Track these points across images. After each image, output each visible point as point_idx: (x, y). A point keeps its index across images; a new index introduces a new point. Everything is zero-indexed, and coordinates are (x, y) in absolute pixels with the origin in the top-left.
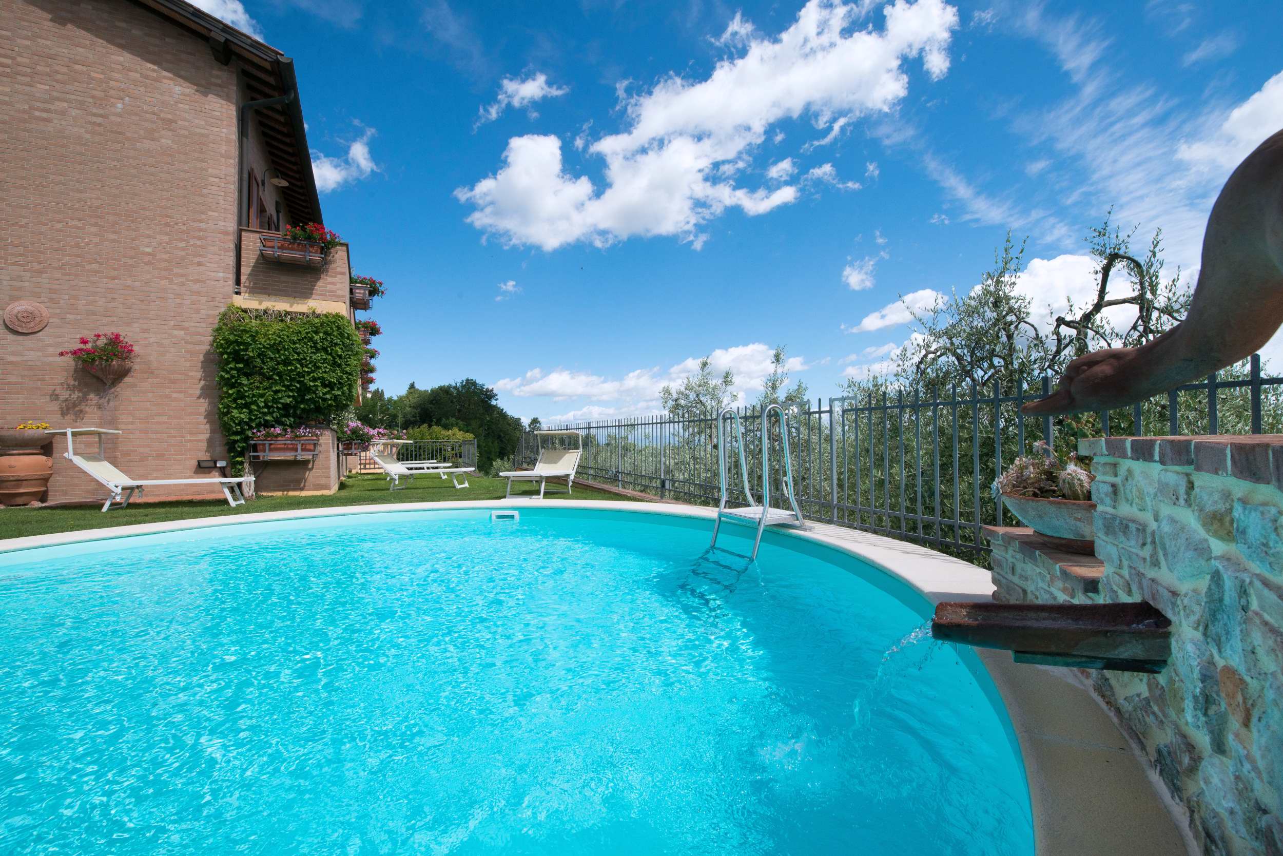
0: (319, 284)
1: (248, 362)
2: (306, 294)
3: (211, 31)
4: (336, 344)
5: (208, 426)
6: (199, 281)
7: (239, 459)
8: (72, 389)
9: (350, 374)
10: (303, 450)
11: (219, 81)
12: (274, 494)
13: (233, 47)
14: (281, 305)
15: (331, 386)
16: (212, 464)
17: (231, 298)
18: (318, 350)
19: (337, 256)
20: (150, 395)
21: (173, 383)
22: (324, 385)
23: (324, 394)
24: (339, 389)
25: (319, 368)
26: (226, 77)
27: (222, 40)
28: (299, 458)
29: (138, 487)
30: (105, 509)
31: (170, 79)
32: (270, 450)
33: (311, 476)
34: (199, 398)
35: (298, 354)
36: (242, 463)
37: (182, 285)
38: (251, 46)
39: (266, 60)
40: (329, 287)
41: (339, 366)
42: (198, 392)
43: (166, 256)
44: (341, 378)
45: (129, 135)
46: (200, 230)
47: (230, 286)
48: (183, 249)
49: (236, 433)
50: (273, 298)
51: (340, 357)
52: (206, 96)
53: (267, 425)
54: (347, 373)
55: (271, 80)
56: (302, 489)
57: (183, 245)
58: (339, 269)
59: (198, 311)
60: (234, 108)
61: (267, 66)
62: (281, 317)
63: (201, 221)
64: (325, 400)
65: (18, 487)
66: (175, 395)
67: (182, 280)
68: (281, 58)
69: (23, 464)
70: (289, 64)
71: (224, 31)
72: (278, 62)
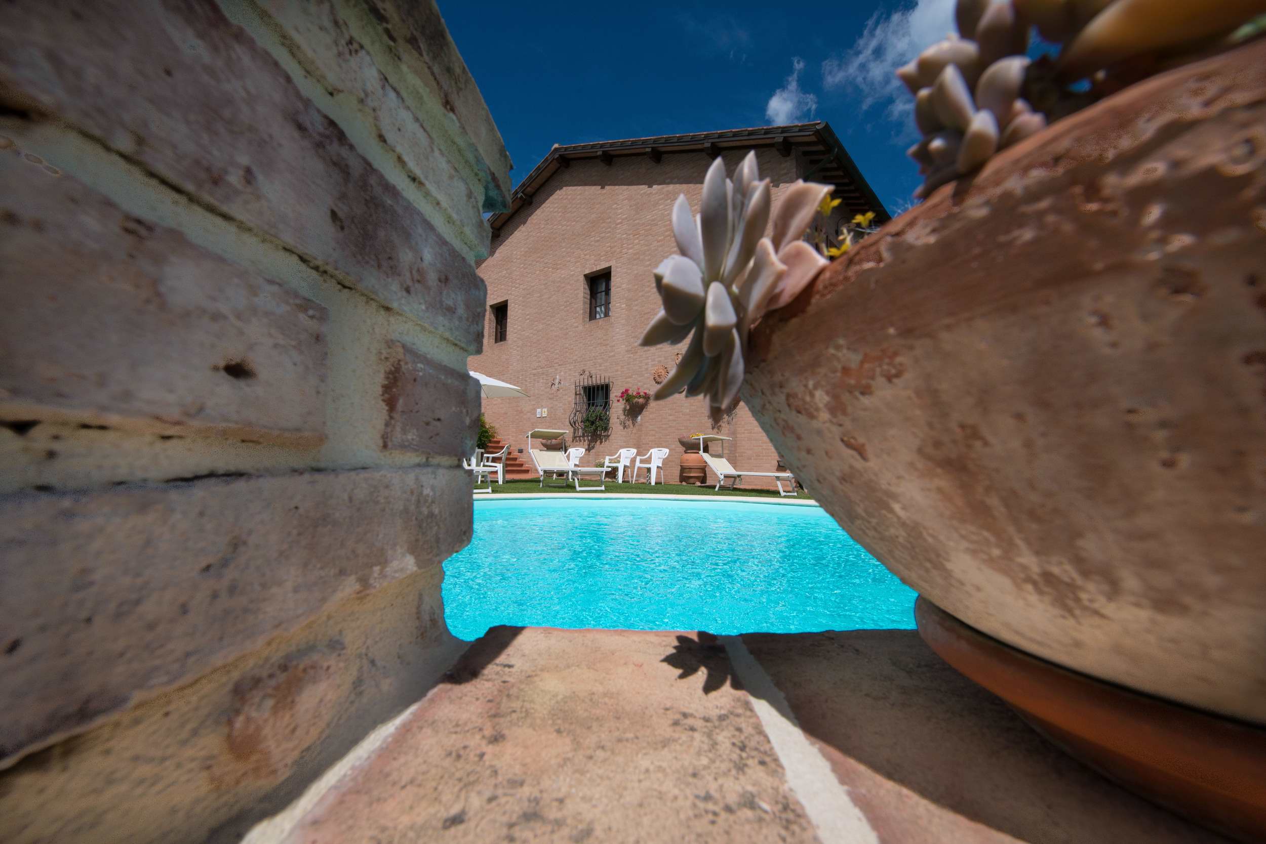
3: (774, 138)
11: (785, 171)
13: (792, 140)
26: (789, 164)
27: (781, 140)
29: (739, 476)
30: (717, 489)
38: (800, 131)
39: (809, 135)
52: (778, 187)
55: (821, 148)
61: (813, 139)
68: (818, 127)
69: (691, 458)
70: (827, 127)
71: (782, 132)
72: (818, 131)
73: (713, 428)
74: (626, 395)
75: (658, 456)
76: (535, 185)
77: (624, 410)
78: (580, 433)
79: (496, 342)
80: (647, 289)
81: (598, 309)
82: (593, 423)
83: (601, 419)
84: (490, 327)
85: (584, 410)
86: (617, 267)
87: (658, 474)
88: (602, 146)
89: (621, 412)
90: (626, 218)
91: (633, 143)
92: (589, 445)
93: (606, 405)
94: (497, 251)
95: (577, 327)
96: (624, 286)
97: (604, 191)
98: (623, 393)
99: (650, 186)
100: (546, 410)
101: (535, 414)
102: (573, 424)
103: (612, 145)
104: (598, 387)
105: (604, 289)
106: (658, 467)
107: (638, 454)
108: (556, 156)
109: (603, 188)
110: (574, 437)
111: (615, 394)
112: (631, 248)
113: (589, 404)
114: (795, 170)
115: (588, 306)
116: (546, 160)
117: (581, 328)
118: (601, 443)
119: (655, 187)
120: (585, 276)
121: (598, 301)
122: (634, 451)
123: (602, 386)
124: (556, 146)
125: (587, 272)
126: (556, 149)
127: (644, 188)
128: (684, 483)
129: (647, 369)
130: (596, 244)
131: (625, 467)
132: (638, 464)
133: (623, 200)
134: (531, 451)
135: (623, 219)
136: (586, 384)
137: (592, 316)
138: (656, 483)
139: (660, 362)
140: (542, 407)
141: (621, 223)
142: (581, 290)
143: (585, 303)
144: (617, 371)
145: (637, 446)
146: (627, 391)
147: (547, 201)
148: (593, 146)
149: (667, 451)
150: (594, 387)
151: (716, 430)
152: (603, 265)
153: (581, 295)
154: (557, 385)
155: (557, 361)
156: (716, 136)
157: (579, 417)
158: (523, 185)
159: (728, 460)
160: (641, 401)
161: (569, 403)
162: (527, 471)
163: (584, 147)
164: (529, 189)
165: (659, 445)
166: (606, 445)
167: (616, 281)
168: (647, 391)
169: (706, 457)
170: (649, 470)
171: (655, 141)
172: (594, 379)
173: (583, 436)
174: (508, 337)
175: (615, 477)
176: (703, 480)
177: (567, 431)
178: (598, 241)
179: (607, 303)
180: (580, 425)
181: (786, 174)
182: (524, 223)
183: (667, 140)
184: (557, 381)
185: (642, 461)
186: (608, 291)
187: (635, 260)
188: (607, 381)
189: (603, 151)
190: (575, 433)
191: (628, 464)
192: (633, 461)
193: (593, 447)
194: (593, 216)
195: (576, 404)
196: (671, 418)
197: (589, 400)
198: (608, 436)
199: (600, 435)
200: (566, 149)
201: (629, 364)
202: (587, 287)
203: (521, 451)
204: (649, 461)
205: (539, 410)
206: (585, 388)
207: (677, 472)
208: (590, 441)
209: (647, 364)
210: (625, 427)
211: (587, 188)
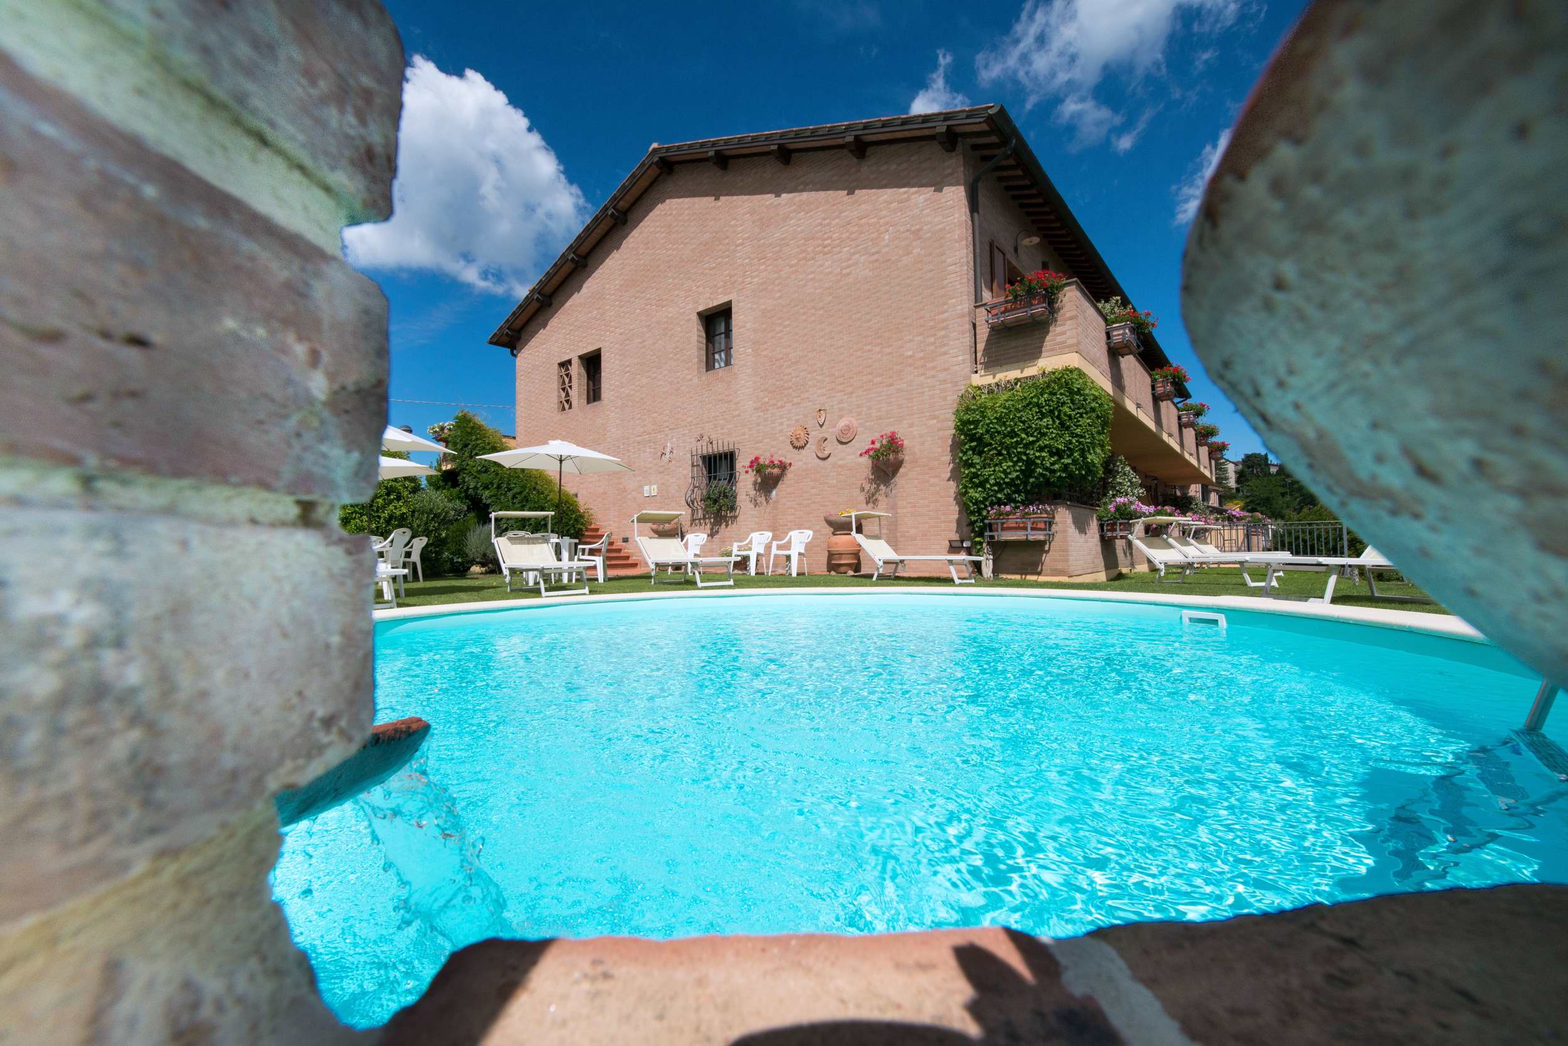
0: (1048, 338)
1: (980, 440)
2: (1034, 354)
3: (935, 127)
4: (1064, 404)
5: (957, 508)
6: (946, 370)
7: (977, 539)
8: (871, 481)
9: (1082, 437)
10: (1032, 529)
11: (950, 171)
12: (1009, 577)
13: (959, 130)
14: (1013, 374)
15: (1059, 454)
16: (959, 544)
17: (970, 378)
18: (1043, 416)
19: (1065, 299)
20: (916, 481)
21: (931, 469)
22: (1052, 454)
23: (1052, 464)
24: (1069, 457)
25: (1045, 434)
26: (955, 163)
27: (944, 129)
28: (1031, 538)
29: (902, 561)
30: (874, 578)
31: (916, 192)
32: (1003, 529)
33: (1047, 559)
34: (949, 480)
35: (1024, 422)
36: (981, 543)
37: (934, 376)
38: (968, 117)
39: (980, 123)
40: (1059, 339)
41: (1068, 428)
42: (949, 475)
43: (921, 355)
44: (1070, 442)
45: (893, 258)
46: (944, 320)
47: (968, 367)
48: (933, 344)
49: (972, 513)
50: (1005, 367)
51: (1070, 417)
52: (941, 191)
53: (1000, 503)
54: (1077, 435)
55: (994, 139)
56: (1039, 574)
57: (932, 339)
58: (1068, 315)
59: (945, 399)
60: (962, 189)
61: (985, 127)
62: (1011, 386)
63: (943, 313)
64: (1054, 471)
65: (840, 559)
66: (932, 481)
67: (933, 372)
68: (990, 112)
69: (842, 541)
70: (1002, 112)
71: (945, 120)
72: (990, 117)
73: (867, 503)
74: (756, 465)
75: (799, 540)
76: (630, 198)
77: (755, 483)
78: (700, 514)
79: (588, 402)
80: (778, 329)
81: (717, 356)
82: (715, 501)
83: (726, 496)
84: (580, 385)
85: (703, 486)
86: (739, 301)
87: (800, 562)
88: (714, 144)
89: (751, 486)
90: (748, 238)
91: (754, 139)
92: (712, 529)
93: (732, 478)
94: (585, 286)
95: (691, 380)
96: (748, 325)
97: (719, 203)
98: (752, 462)
99: (778, 195)
100: (655, 487)
101: (642, 492)
102: (690, 504)
103: (726, 142)
104: (720, 456)
105: (723, 330)
106: (800, 554)
107: (774, 538)
108: (656, 159)
109: (717, 199)
110: (693, 520)
111: (742, 463)
112: (757, 276)
113: (710, 478)
114: (962, 169)
115: (704, 353)
116: (643, 164)
117: (695, 380)
118: (727, 526)
119: (783, 195)
120: (699, 314)
121: (717, 345)
122: (769, 534)
123: (726, 455)
124: (655, 145)
125: (701, 308)
126: (655, 150)
127: (769, 199)
128: (833, 573)
129: (781, 431)
130: (713, 272)
131: (758, 555)
132: (774, 551)
133: (744, 214)
134: (637, 539)
135: (744, 240)
136: (705, 452)
137: (710, 365)
138: (798, 574)
139: (797, 421)
140: (650, 484)
141: (742, 244)
142: (695, 332)
143: (699, 349)
144: (744, 434)
145: (773, 528)
146: (757, 459)
147: (646, 219)
148: (702, 145)
149: (810, 533)
150: (715, 457)
151: (871, 505)
152: (721, 300)
153: (694, 338)
154: (668, 456)
155: (666, 424)
156: (861, 126)
157: (698, 495)
158: (614, 198)
159: (888, 542)
160: (776, 471)
161: (685, 476)
162: (634, 565)
163: (690, 146)
164: (621, 203)
165: (800, 527)
166: (733, 527)
167: (738, 319)
168: (783, 459)
169: (860, 538)
170: (788, 558)
171: (782, 135)
172: (715, 446)
173: (704, 518)
174: (603, 395)
175: (745, 569)
176: (857, 567)
177: (684, 513)
178: (713, 268)
179: (728, 348)
180: (699, 505)
181: (951, 174)
182: (618, 248)
183: (797, 134)
184: (668, 450)
185: (779, 547)
186: (728, 332)
187: (762, 291)
188: (731, 447)
189: (716, 152)
190: (693, 515)
191: (762, 551)
192: (768, 547)
193: (717, 532)
194: (707, 235)
195: (693, 478)
196: (814, 491)
197: (710, 472)
198: (736, 517)
199: (726, 516)
200: (668, 149)
201: (758, 425)
202: (701, 328)
203: (626, 540)
204: (787, 546)
205: (646, 488)
206: (704, 458)
207: (823, 559)
208: (713, 525)
209: (781, 424)
210: (756, 505)
211: (696, 199)
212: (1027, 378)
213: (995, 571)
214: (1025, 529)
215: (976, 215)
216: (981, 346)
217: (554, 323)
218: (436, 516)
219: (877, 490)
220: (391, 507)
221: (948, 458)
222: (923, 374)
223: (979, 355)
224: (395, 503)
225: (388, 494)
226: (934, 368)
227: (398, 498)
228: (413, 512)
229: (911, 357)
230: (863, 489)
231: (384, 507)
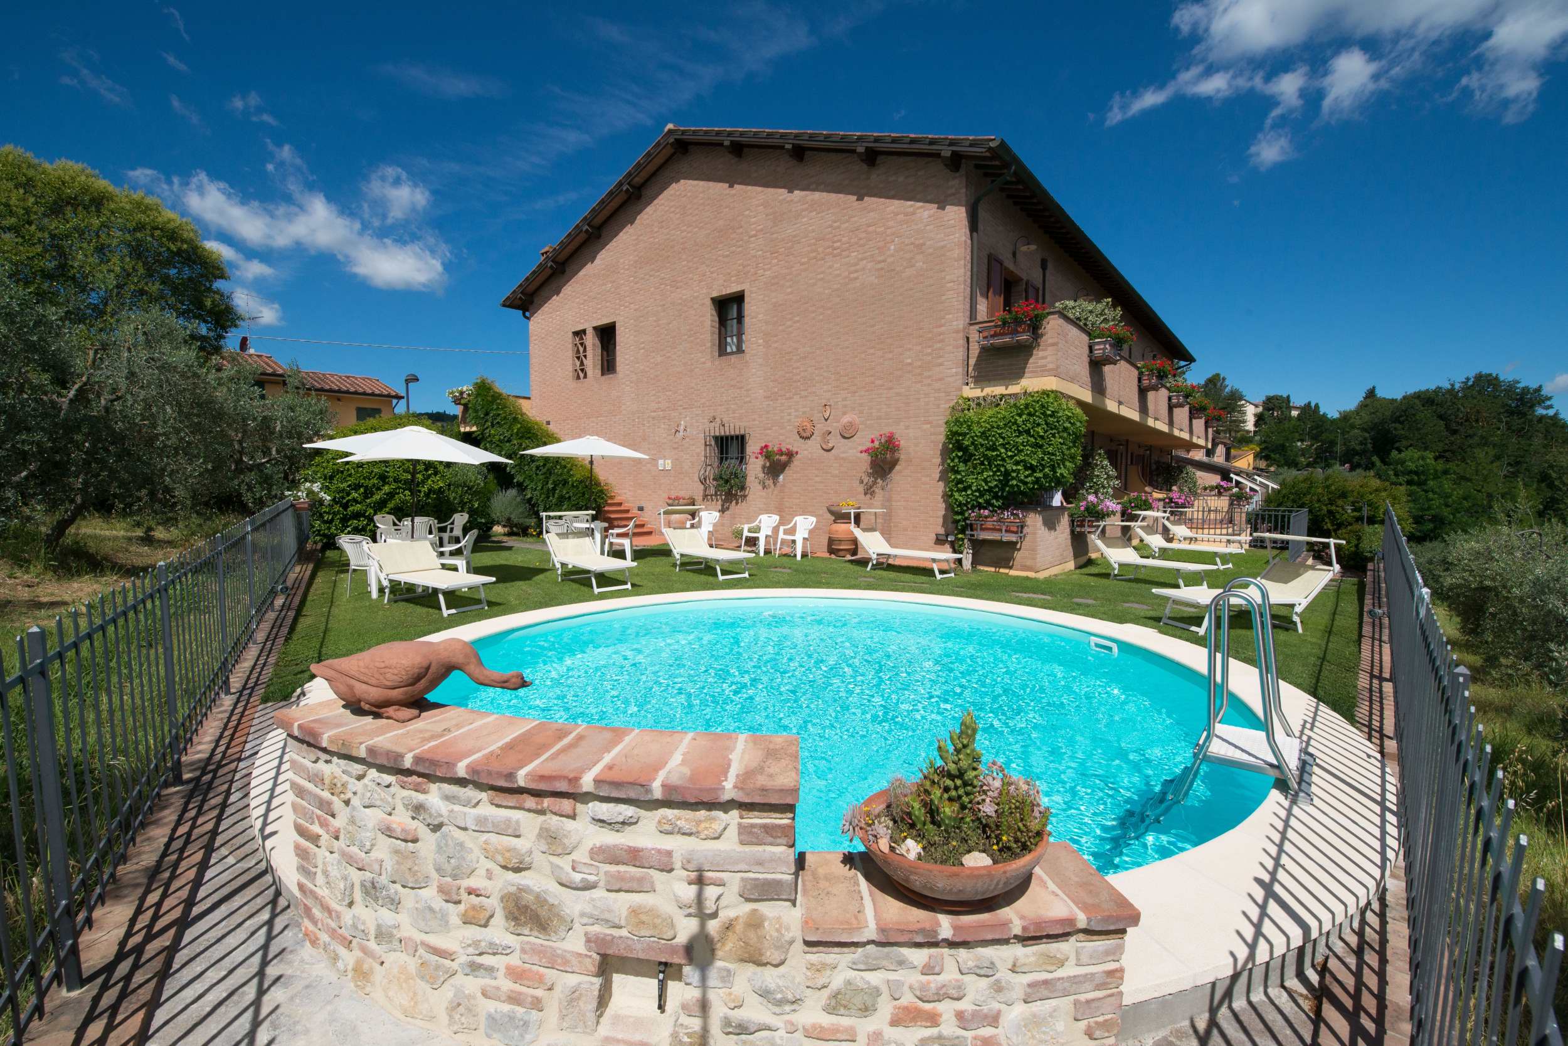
0: (1031, 361)
1: (965, 450)
2: (1018, 374)
3: (941, 150)
4: (1039, 425)
5: (944, 505)
6: (941, 379)
7: (960, 536)
8: (869, 475)
9: (1053, 454)
10: (1006, 531)
11: (953, 191)
12: (986, 569)
14: (999, 390)
15: (1032, 468)
16: (944, 538)
17: (961, 390)
18: (1020, 433)
19: (1048, 327)
20: (909, 479)
21: (923, 469)
22: (1026, 468)
23: (1026, 477)
24: (1041, 471)
25: (1022, 451)
26: (957, 183)
27: (948, 154)
28: (1004, 539)
30: (869, 568)
31: (921, 207)
32: (982, 529)
33: (1018, 555)
34: (937, 481)
35: (1003, 438)
36: (963, 540)
37: (929, 385)
38: (971, 145)
39: (983, 150)
40: (1041, 362)
41: (1041, 447)
42: (938, 475)
43: (919, 363)
44: (1043, 459)
45: (898, 269)
46: (940, 334)
47: (960, 379)
48: (930, 354)
49: (957, 513)
50: (992, 383)
51: (1042, 437)
52: (943, 209)
53: (980, 507)
54: (1049, 453)
55: (996, 163)
56: (1011, 568)
57: (929, 350)
58: (1050, 341)
59: (938, 406)
60: (963, 209)
61: (987, 154)
62: (996, 402)
63: (941, 326)
64: (1025, 483)
65: (840, 544)
66: (924, 479)
67: (929, 381)
68: (992, 144)
69: (842, 529)
70: (1003, 144)
71: (950, 145)
72: (990, 148)
73: (866, 494)
74: (765, 452)
75: (804, 525)
76: (644, 175)
77: (764, 467)
78: (712, 491)
79: (603, 374)
80: (789, 323)
81: (729, 340)
82: (727, 481)
83: (736, 476)
84: (594, 355)
85: (716, 464)
86: (751, 292)
87: (804, 546)
88: (730, 134)
89: (759, 469)
90: (762, 230)
91: (769, 135)
92: (723, 506)
93: (742, 459)
94: (599, 257)
95: (704, 363)
96: (761, 316)
97: (733, 191)
98: (762, 449)
99: (791, 191)
100: (669, 462)
101: (656, 465)
102: (703, 481)
103: (742, 134)
104: (732, 437)
105: (735, 315)
106: (804, 539)
107: (781, 523)
108: (671, 140)
109: (731, 186)
110: (705, 496)
111: (752, 448)
112: (769, 269)
113: (722, 459)
114: (964, 190)
115: (716, 337)
116: (658, 144)
117: (709, 364)
118: (737, 503)
119: (796, 192)
120: (712, 299)
121: (729, 329)
122: (776, 518)
123: (737, 437)
124: (670, 126)
125: (715, 294)
126: (670, 131)
127: (782, 193)
128: (833, 556)
129: (789, 421)
130: (726, 260)
131: (767, 537)
132: (781, 536)
133: (758, 206)
135: (758, 231)
136: (717, 434)
137: (722, 351)
138: (804, 555)
139: (804, 413)
140: (665, 458)
141: (755, 236)
142: (708, 317)
143: (713, 333)
144: (754, 420)
145: (779, 510)
146: (766, 446)
147: (661, 197)
148: (718, 133)
149: (814, 519)
150: (727, 437)
151: (868, 496)
152: (734, 288)
153: (708, 323)
154: (681, 433)
155: (680, 403)
156: (872, 139)
157: (711, 472)
158: (629, 174)
159: (882, 534)
160: (784, 458)
161: (698, 454)
162: (649, 533)
163: (706, 132)
164: (637, 179)
165: (804, 512)
166: (742, 506)
167: (750, 307)
168: (790, 447)
169: (858, 532)
170: (794, 542)
171: (796, 136)
172: (727, 429)
173: (716, 495)
174: (618, 369)
175: (755, 545)
176: (854, 552)
177: (697, 491)
178: (727, 256)
179: (740, 334)
180: (712, 484)
181: (954, 194)
182: (632, 223)
183: (812, 137)
184: (682, 428)
185: (786, 532)
186: (740, 318)
187: (773, 285)
188: (742, 432)
189: (732, 142)
190: (705, 490)
191: (770, 533)
192: (776, 530)
193: (728, 508)
194: (721, 223)
195: (706, 457)
196: (817, 479)
197: (722, 453)
198: (745, 496)
199: (736, 495)
200: (683, 132)
201: (768, 412)
202: (714, 313)
203: (641, 509)
204: (792, 531)
205: (661, 462)
206: (716, 438)
207: (825, 542)
208: (724, 501)
209: (789, 414)
210: (764, 487)
211: (711, 184)
212: (1010, 395)
213: (974, 563)
214: (1000, 530)
215: (975, 234)
216: (972, 362)
217: (568, 290)
218: (470, 488)
219: (875, 483)
220: (430, 482)
221: (938, 460)
222: (921, 382)
223: (971, 369)
224: (433, 478)
225: (426, 470)
226: (929, 377)
227: (436, 474)
228: (449, 485)
229: (910, 364)
230: (862, 482)
231: (423, 482)
